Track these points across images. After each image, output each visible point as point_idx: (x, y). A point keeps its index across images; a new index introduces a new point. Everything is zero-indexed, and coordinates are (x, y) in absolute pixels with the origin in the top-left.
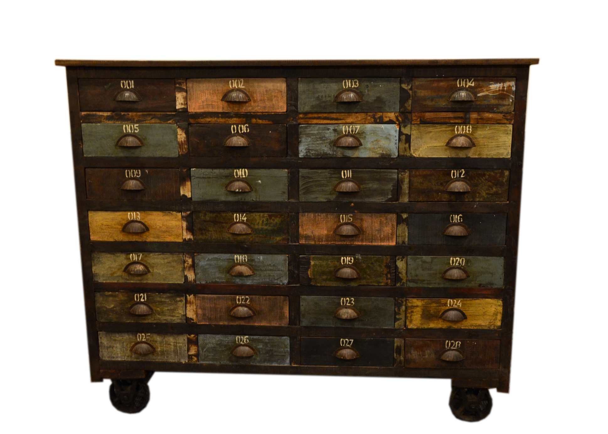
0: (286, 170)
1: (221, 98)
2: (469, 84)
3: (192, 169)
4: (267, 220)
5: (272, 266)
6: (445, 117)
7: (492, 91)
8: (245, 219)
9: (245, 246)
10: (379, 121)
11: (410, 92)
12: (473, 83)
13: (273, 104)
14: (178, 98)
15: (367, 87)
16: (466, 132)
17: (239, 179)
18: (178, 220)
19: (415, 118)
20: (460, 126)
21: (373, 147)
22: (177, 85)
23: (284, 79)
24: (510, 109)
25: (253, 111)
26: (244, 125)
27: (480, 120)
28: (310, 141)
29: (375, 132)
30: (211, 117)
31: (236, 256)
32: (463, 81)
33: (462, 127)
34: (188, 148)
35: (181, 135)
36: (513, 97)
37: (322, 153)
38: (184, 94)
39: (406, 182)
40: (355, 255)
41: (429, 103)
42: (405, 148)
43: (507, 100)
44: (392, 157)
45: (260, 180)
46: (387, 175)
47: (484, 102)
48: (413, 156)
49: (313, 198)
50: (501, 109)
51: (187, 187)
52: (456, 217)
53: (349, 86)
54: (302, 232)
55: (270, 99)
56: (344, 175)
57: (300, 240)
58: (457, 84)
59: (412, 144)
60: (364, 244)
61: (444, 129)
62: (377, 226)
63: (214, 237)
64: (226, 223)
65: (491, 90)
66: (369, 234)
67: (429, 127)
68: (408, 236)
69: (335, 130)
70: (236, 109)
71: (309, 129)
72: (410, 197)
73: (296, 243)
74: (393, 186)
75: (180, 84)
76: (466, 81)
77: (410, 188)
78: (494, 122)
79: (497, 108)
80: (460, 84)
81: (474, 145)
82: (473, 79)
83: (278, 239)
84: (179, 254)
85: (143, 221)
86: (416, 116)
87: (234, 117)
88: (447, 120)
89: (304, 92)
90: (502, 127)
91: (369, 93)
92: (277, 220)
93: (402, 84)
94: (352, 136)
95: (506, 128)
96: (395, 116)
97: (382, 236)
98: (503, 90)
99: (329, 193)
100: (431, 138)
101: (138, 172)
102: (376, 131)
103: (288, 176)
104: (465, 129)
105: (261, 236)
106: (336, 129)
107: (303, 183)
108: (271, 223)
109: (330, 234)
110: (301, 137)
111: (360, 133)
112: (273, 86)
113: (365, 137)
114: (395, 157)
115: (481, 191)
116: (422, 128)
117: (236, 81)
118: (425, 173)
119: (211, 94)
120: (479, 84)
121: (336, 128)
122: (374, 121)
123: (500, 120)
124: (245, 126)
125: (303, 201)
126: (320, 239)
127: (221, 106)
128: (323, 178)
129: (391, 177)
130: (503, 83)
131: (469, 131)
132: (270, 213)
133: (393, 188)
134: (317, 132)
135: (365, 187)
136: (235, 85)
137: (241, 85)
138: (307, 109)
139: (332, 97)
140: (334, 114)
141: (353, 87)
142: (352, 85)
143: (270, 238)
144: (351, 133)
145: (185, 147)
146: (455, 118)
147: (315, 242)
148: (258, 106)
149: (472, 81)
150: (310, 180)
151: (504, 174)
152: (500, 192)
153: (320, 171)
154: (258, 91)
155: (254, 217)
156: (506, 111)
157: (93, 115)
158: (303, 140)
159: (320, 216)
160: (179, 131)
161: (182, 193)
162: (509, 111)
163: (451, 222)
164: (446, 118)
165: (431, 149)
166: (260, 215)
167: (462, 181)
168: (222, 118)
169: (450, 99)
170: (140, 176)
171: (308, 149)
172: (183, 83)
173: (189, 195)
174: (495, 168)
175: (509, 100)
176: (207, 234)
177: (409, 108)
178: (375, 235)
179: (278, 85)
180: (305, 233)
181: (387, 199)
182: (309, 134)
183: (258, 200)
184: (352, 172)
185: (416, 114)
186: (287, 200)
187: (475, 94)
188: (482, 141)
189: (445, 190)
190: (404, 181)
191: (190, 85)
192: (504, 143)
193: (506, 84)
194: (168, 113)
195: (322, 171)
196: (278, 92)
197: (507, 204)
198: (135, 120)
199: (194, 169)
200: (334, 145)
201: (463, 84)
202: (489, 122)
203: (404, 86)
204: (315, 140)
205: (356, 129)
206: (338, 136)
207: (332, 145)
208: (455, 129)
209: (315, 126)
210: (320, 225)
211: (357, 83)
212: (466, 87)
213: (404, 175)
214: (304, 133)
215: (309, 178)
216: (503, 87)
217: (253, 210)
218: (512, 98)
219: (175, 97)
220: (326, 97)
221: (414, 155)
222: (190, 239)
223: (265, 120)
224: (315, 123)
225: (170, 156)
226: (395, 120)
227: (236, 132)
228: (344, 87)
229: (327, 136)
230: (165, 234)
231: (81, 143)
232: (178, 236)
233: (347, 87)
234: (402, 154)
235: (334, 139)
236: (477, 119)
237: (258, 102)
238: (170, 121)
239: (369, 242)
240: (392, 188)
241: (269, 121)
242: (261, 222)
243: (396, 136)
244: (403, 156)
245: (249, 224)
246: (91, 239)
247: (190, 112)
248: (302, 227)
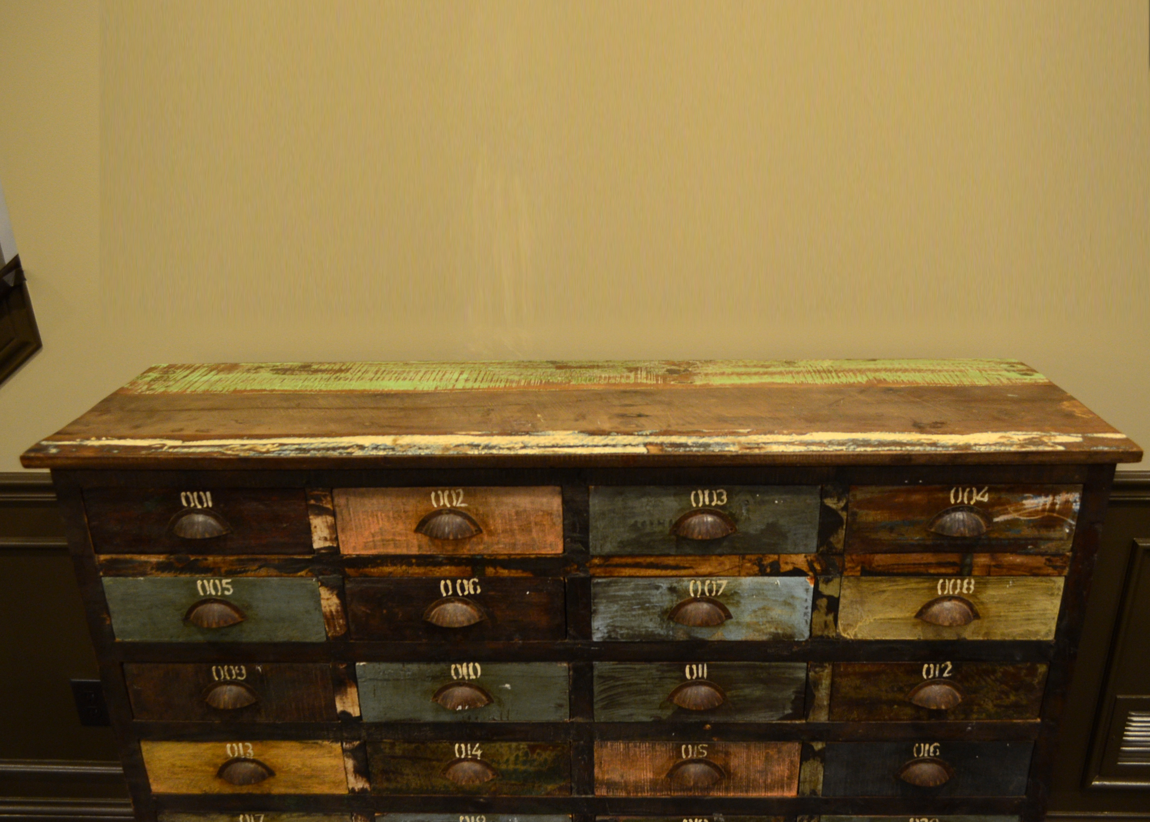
0: (565, 665)
1: (414, 527)
2: (977, 498)
3: (357, 664)
4: (526, 754)
6: (916, 562)
7: (1027, 511)
8: (479, 753)
9: (482, 800)
10: (771, 571)
11: (844, 515)
12: (987, 495)
13: (533, 539)
14: (315, 527)
15: (746, 505)
16: (961, 593)
17: (462, 683)
18: (335, 756)
19: (850, 565)
20: (950, 580)
21: (755, 620)
22: (312, 502)
23: (558, 489)
24: (1063, 547)
25: (485, 552)
26: (469, 580)
27: (993, 569)
28: (617, 611)
29: (761, 592)
30: (394, 564)
31: (462, 818)
32: (963, 491)
33: (953, 581)
34: (347, 625)
35: (328, 599)
36: (1073, 523)
37: (644, 633)
38: (330, 519)
39: (824, 686)
40: (711, 814)
41: (884, 536)
42: (826, 622)
43: (1058, 528)
44: (796, 639)
45: (508, 683)
46: (784, 673)
47: (1007, 533)
48: (843, 637)
49: (625, 716)
50: (1043, 547)
51: (349, 696)
52: (927, 748)
53: (704, 502)
54: (600, 776)
55: (526, 529)
56: (691, 673)
57: (595, 789)
58: (949, 498)
59: (841, 614)
60: (731, 795)
61: (913, 585)
62: (759, 763)
63: (413, 785)
64: (438, 760)
65: (1025, 509)
66: (741, 778)
67: (881, 581)
68: (824, 781)
69: (672, 590)
70: (449, 550)
71: (614, 588)
72: (831, 712)
73: (586, 793)
74: (795, 692)
75: (318, 499)
76: (971, 492)
77: (831, 697)
78: (1025, 572)
79: (1035, 545)
80: (956, 497)
81: (977, 616)
82: (986, 488)
83: (550, 787)
84: (343, 815)
85: (261, 759)
86: (852, 561)
87: (446, 564)
88: (922, 569)
89: (603, 514)
90: (1042, 581)
91: (750, 516)
92: (547, 755)
93: (826, 497)
94: (709, 600)
95: (1051, 584)
96: (807, 561)
97: (769, 781)
98: (1052, 509)
99: (658, 706)
100: (884, 603)
101: (240, 669)
102: (763, 590)
103: (569, 675)
104: (959, 586)
105: (513, 782)
106: (675, 588)
107: (602, 688)
108: (534, 760)
109: (659, 779)
110: (597, 603)
111: (729, 594)
112: (532, 503)
113: (738, 602)
114: (804, 640)
115: (984, 701)
116: (865, 585)
117: (446, 493)
118: (866, 669)
119: (392, 519)
120: (1000, 498)
121: (675, 585)
122: (760, 570)
123: (1039, 568)
124: (472, 581)
125: (602, 721)
126: (638, 787)
127: (415, 542)
128: (644, 679)
129: (791, 676)
130: (1054, 495)
131: (968, 589)
132: (532, 743)
133: (796, 698)
134: (633, 593)
135: (735, 694)
136: (444, 501)
137: (457, 500)
138: (608, 548)
139: (667, 525)
140: (671, 558)
141: (713, 504)
142: (711, 500)
143: (533, 787)
144: (708, 594)
145: (339, 623)
146: (940, 565)
147: (628, 793)
148: (498, 543)
149: (983, 491)
150: (618, 683)
151: (1037, 669)
152: (1024, 702)
153: (638, 666)
154: (497, 512)
155: (498, 750)
156: (1053, 551)
157: (126, 561)
158: (601, 608)
159: (640, 747)
160: (324, 593)
161: (339, 707)
162: (1061, 552)
163: (915, 755)
164: (920, 564)
165: (881, 623)
166: (510, 747)
167: (945, 683)
168: (418, 565)
169: (931, 528)
170: (244, 677)
171: (612, 626)
172: (325, 496)
173: (355, 712)
174: (1018, 659)
175: (1062, 530)
176: (399, 779)
177: (840, 546)
178: (755, 780)
179: (544, 500)
180: (606, 777)
181: (781, 715)
182: (615, 596)
183: (505, 719)
184: (708, 668)
185: (854, 557)
186: (567, 720)
187: (988, 517)
188: (993, 609)
189: (907, 700)
190: (821, 684)
191: (340, 501)
192: (1042, 612)
193: (1060, 499)
194: (296, 557)
195: (643, 666)
196: (543, 516)
197: (1036, 724)
198: (223, 570)
199: (362, 664)
200: (670, 618)
201: (963, 497)
202: (1014, 572)
203: (830, 503)
204: (628, 608)
205: (719, 586)
206: (680, 601)
207: (666, 617)
208: (937, 586)
209: (626, 582)
210: (638, 763)
211: (725, 497)
212: (969, 503)
213: (821, 673)
214: (603, 595)
215: (616, 679)
216: (1053, 505)
217: (495, 738)
218: (1070, 525)
219: (309, 525)
220: (652, 524)
221: (845, 635)
222: (363, 790)
223: (516, 569)
224: (628, 574)
225: (308, 640)
226: (805, 567)
227: (450, 593)
228: (694, 505)
229: (654, 600)
230: (310, 781)
231: (105, 616)
232: (336, 784)
233: (701, 505)
234: (819, 633)
235: (669, 606)
236: (989, 566)
237: (499, 534)
238: (303, 573)
239: (742, 791)
240: (793, 697)
241: (524, 571)
242: (512, 758)
243: (806, 600)
244: (822, 637)
245: (489, 762)
246: (153, 791)
247: (346, 555)
248: (600, 767)
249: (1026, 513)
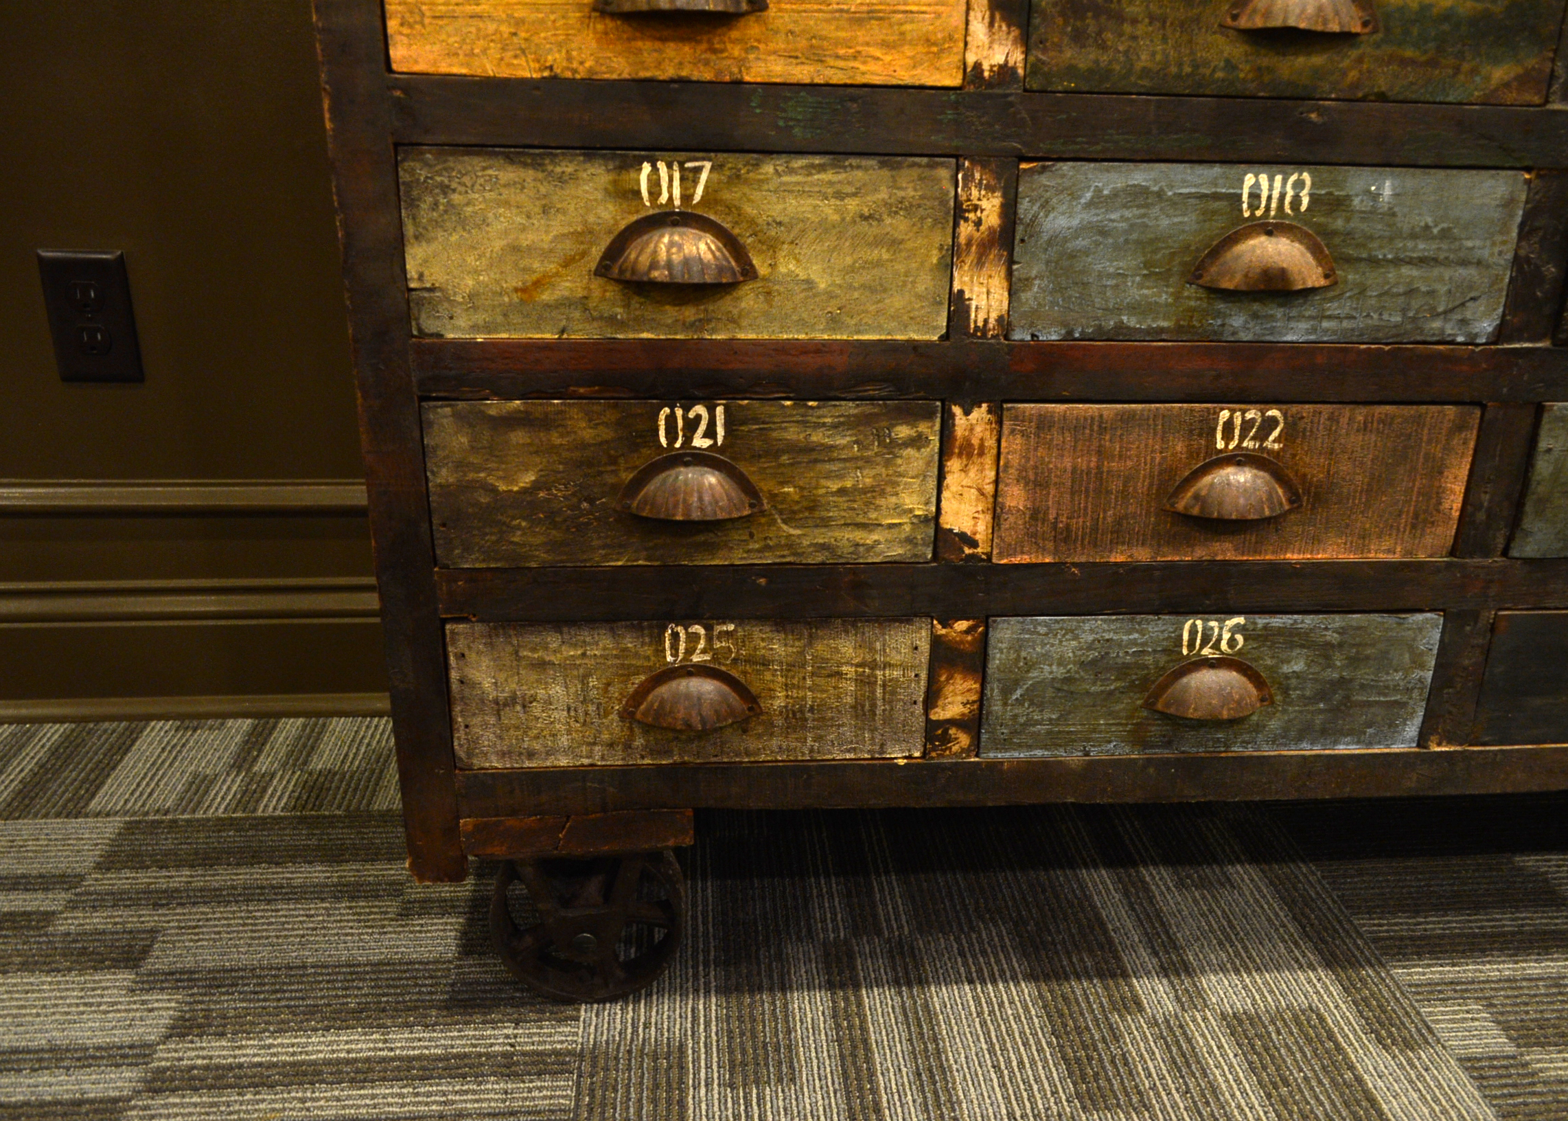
5: (1433, 238)
9: (1313, 116)
31: (1249, 180)
63: (1144, 60)
83: (1499, 73)
84: (931, 166)
105: (1409, 53)
143: (1457, 70)
176: (1108, 36)
222: (1005, 70)
230: (861, 35)
232: (934, 46)
246: (395, 67)
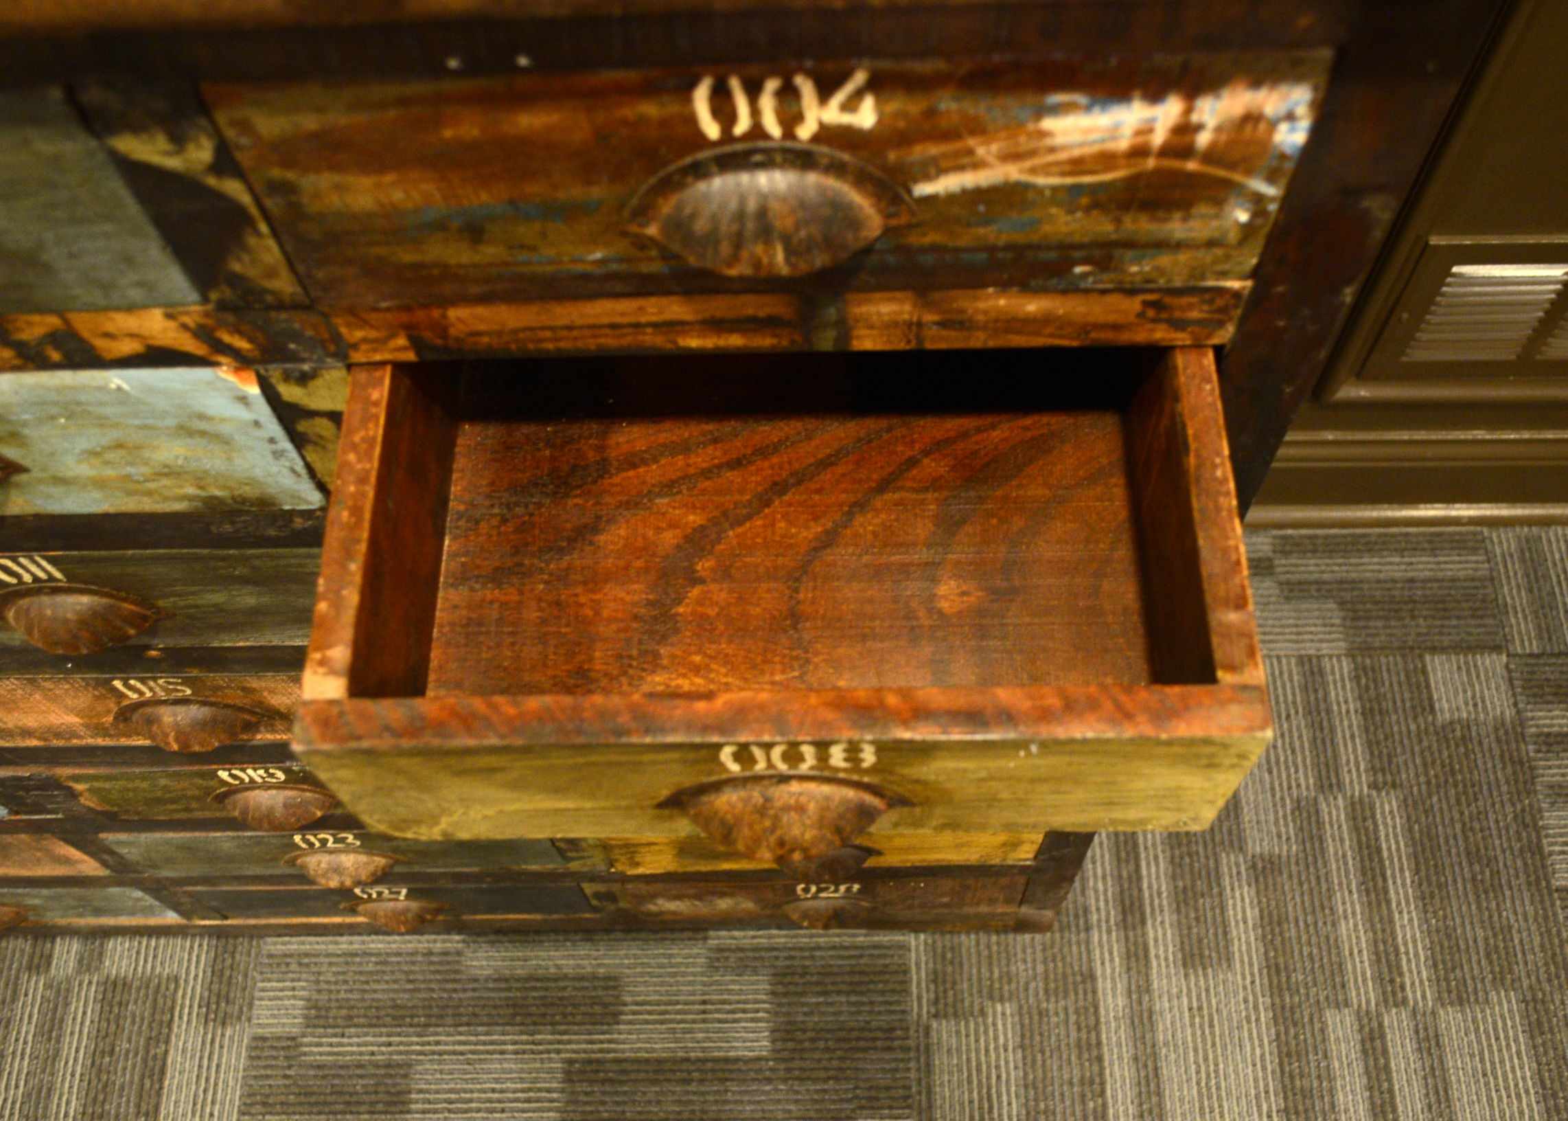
2: (822, 113)
7: (1062, 156)
10: (66, 356)
11: (233, 188)
12: (867, 103)
19: (361, 335)
21: (110, 472)
29: (74, 408)
32: (753, 91)
36: (1271, 190)
41: (453, 253)
43: (1204, 209)
44: (287, 506)
47: (981, 231)
50: (1137, 268)
56: (11, 570)
58: (692, 120)
65: (1052, 150)
76: (788, 94)
79: (1103, 263)
80: (724, 113)
82: (860, 78)
86: (364, 324)
88: (653, 340)
93: (112, 129)
96: (184, 327)
102: (76, 402)
109: (100, 723)
114: (308, 505)
120: (931, 113)
122: (23, 356)
126: (60, 733)
130: (1193, 96)
135: (181, 603)
147: (44, 740)
149: (849, 88)
162: (1210, 280)
175: (1221, 214)
177: (283, 285)
184: (49, 563)
187: (888, 182)
201: (755, 113)
203: (146, 149)
210: (22, 705)
212: (790, 134)
216: (1185, 129)
218: (1258, 200)
236: (918, 327)
243: (257, 424)
249: (1057, 163)
